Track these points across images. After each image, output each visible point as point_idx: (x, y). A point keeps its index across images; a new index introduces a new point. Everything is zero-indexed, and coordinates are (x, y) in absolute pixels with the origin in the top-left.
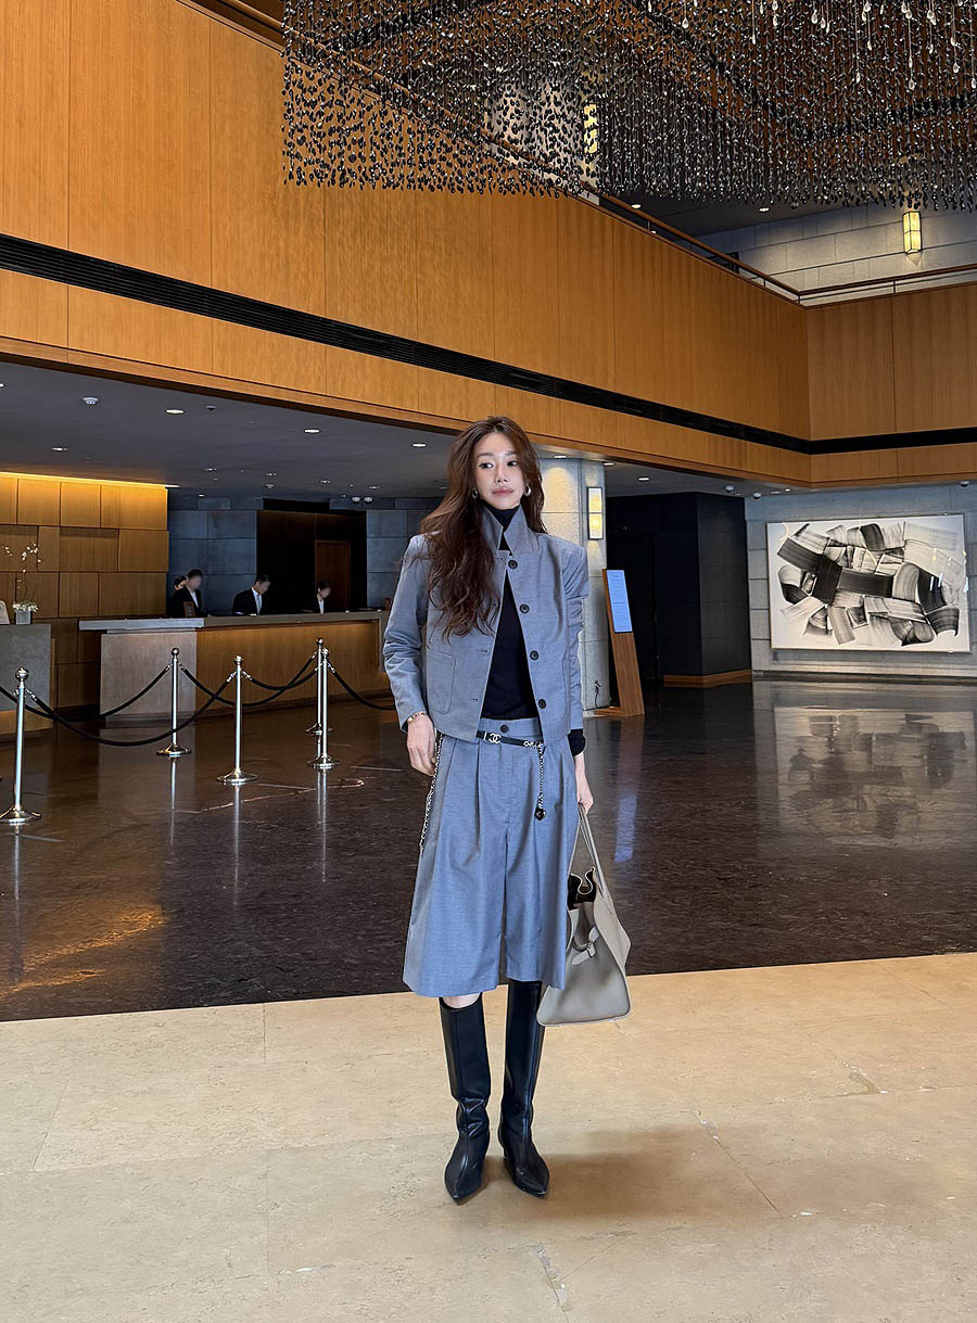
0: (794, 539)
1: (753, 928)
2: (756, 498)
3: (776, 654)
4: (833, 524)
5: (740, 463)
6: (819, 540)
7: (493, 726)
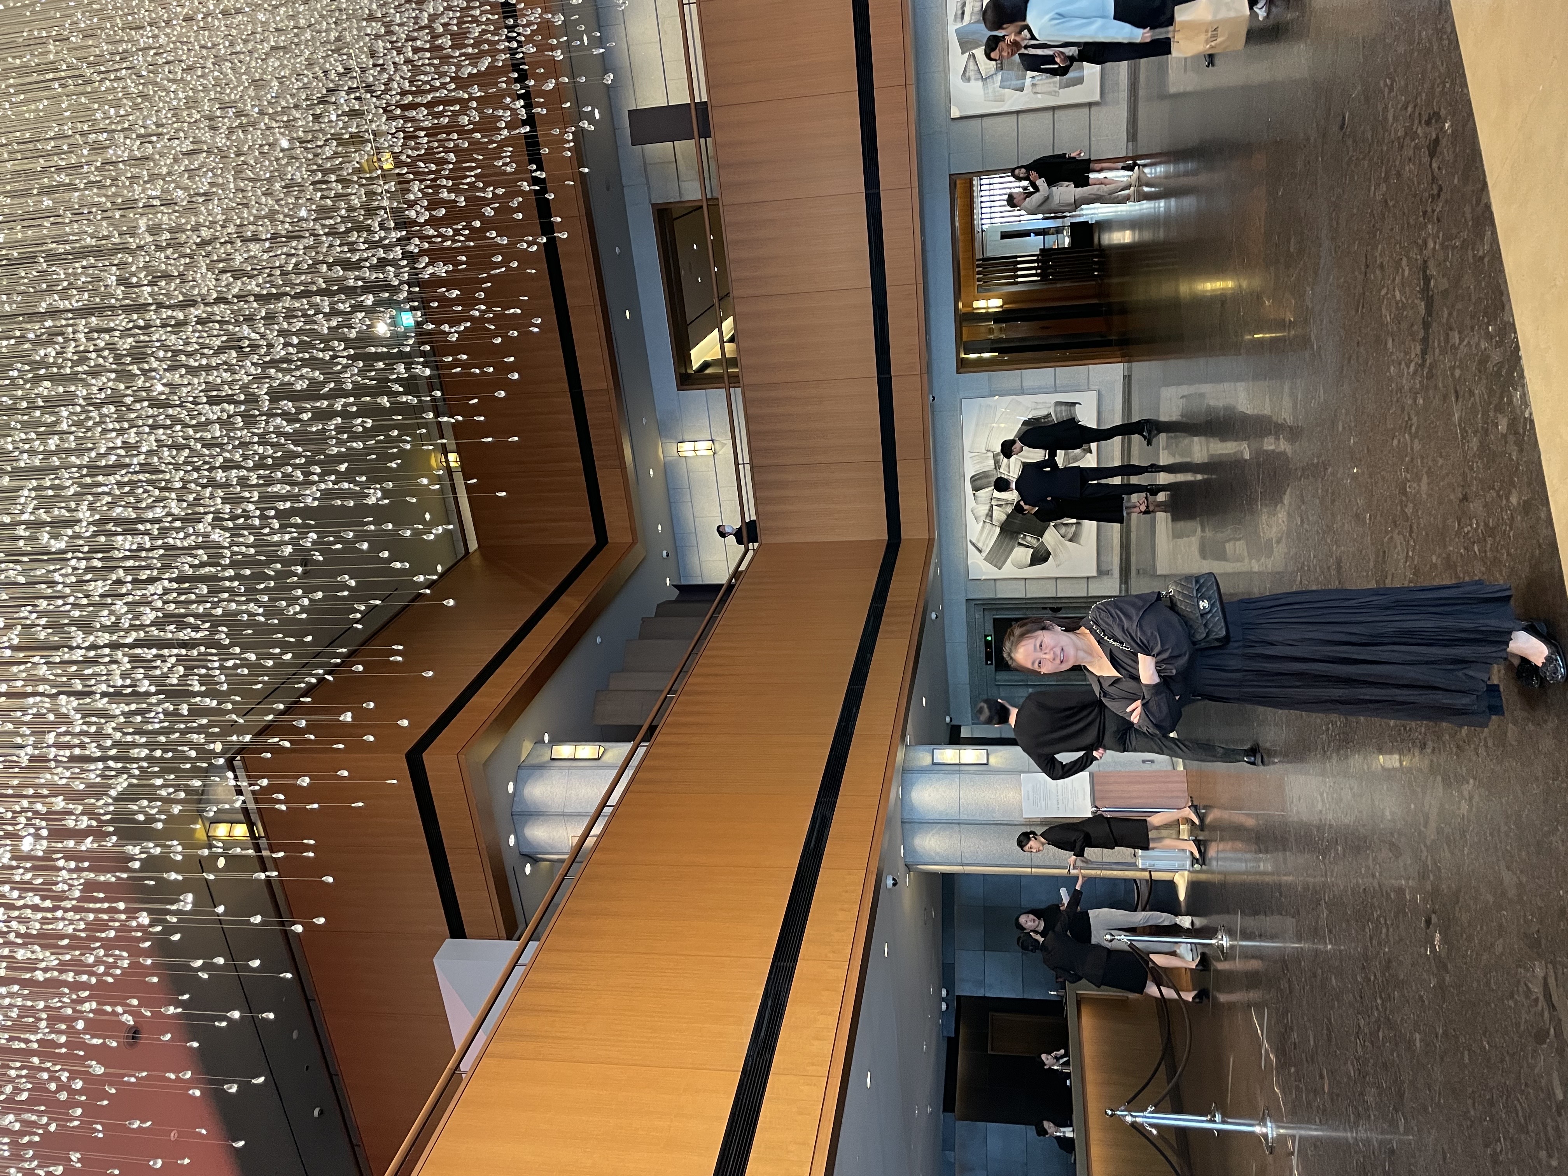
0: (984, 554)
4: (970, 516)
6: (986, 531)
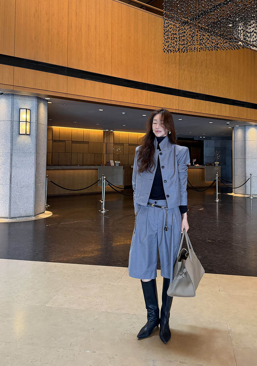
7: (153, 201)
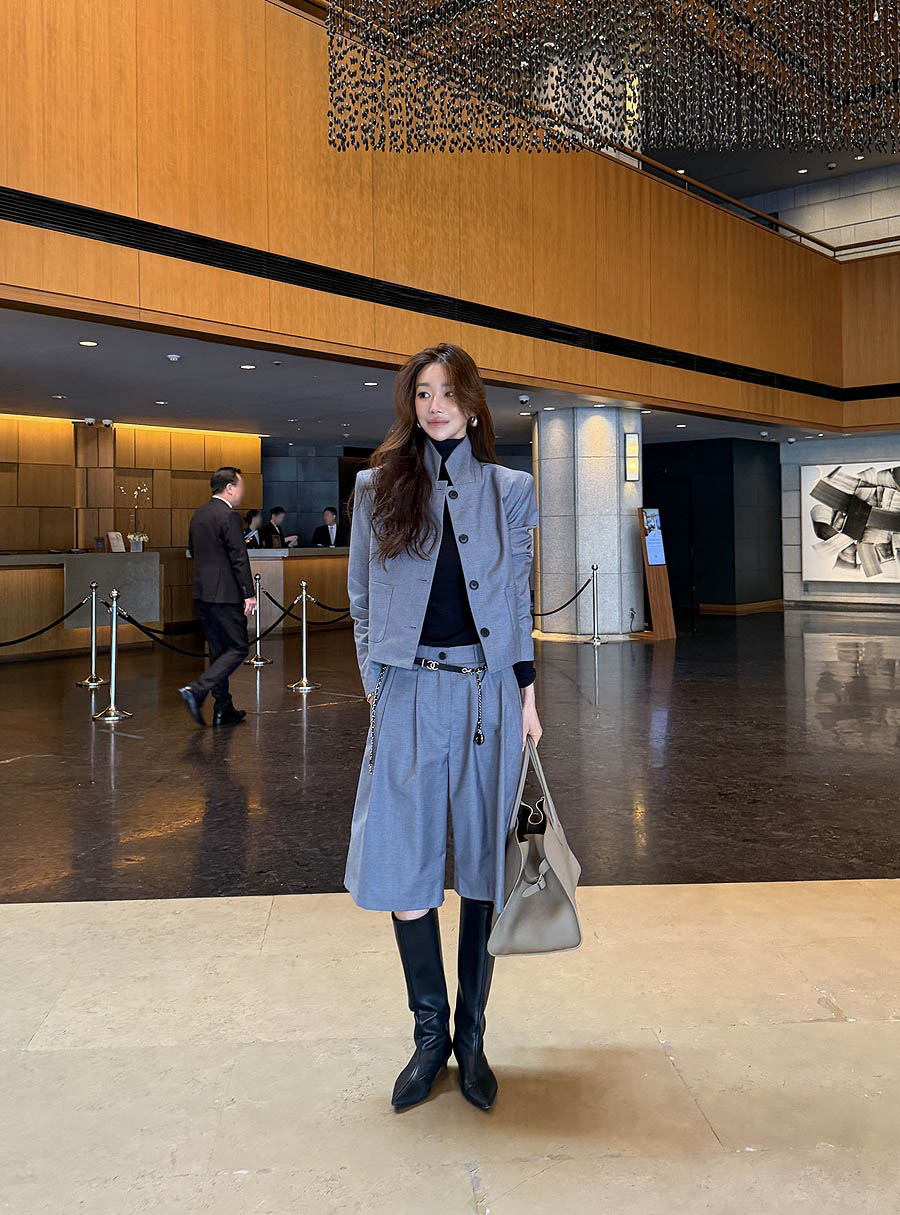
0: (827, 480)
1: (746, 843)
2: (791, 443)
3: (807, 586)
5: (773, 411)
6: (850, 481)
